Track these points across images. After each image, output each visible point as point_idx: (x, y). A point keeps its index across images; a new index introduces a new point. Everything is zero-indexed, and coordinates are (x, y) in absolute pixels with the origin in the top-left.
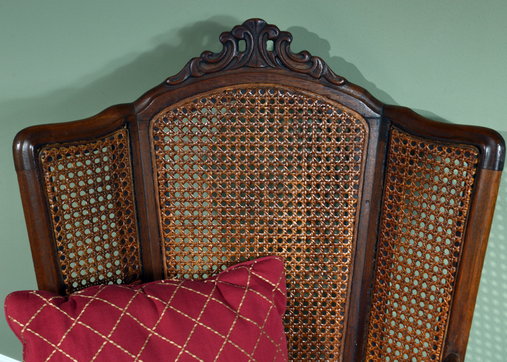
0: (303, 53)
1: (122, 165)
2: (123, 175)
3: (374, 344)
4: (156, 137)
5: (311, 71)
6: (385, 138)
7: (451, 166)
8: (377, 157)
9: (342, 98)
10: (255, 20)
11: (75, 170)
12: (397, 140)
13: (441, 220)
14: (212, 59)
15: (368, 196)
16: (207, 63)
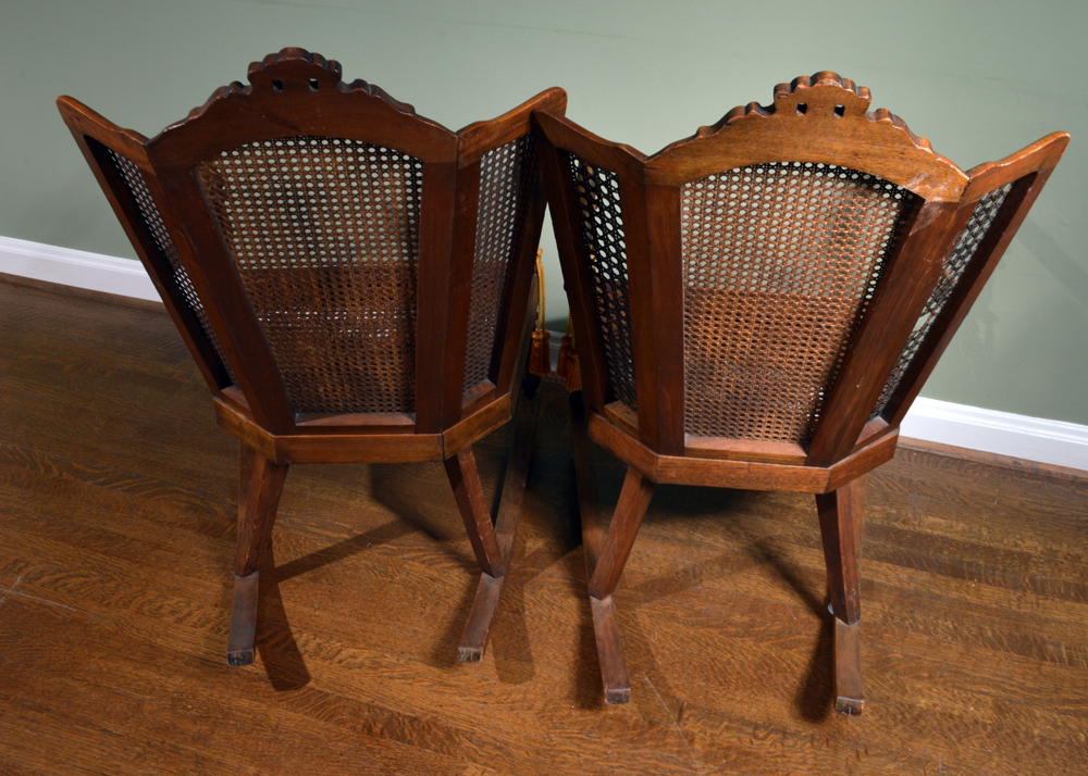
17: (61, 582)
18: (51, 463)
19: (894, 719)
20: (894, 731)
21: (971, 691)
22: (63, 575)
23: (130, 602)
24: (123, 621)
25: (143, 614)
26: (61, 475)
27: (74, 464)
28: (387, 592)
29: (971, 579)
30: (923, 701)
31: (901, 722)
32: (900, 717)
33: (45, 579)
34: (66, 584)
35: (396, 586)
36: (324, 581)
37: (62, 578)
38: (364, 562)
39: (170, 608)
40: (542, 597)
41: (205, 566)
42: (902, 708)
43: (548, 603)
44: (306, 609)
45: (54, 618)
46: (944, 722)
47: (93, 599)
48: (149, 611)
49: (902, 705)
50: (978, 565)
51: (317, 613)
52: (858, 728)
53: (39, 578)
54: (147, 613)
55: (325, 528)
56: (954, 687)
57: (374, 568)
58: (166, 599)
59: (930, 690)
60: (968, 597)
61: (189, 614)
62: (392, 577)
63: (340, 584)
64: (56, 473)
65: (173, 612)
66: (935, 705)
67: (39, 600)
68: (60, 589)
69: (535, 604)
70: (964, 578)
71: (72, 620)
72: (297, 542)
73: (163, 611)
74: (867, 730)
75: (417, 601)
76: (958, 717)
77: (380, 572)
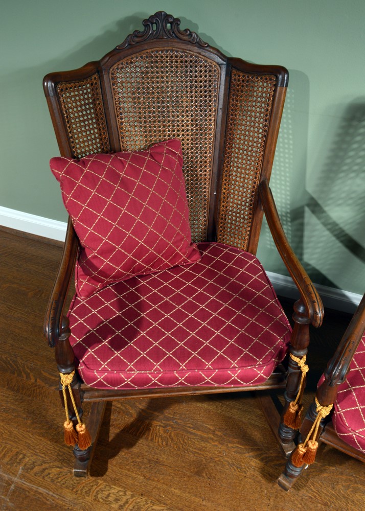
0: (186, 30)
1: (97, 94)
2: (98, 99)
3: (226, 180)
4: (113, 78)
5: (191, 40)
6: (229, 75)
7: (263, 87)
8: (225, 85)
9: (207, 54)
10: (161, 12)
11: (79, 95)
12: (235, 75)
13: (258, 114)
14: (139, 35)
15: (221, 106)
16: (137, 37)
17: (47, 472)
18: (29, 371)
22: (47, 465)
23: (90, 490)
24: (87, 507)
25: (98, 501)
26: (36, 381)
27: (42, 372)
28: (244, 485)
33: (37, 469)
34: (49, 474)
35: (250, 480)
36: (204, 475)
37: (46, 469)
38: (226, 459)
39: (114, 496)
40: (340, 492)
41: (131, 460)
43: (344, 497)
44: (197, 500)
45: (45, 504)
47: (67, 487)
48: (102, 498)
51: (204, 503)
53: (32, 469)
54: (101, 500)
55: (198, 429)
57: (234, 464)
58: (111, 488)
61: (127, 502)
62: (246, 473)
63: (214, 477)
64: (33, 380)
65: (117, 500)
67: (34, 487)
68: (46, 478)
69: (337, 499)
71: (56, 506)
72: (183, 441)
73: (110, 499)
75: (263, 494)
77: (237, 468)
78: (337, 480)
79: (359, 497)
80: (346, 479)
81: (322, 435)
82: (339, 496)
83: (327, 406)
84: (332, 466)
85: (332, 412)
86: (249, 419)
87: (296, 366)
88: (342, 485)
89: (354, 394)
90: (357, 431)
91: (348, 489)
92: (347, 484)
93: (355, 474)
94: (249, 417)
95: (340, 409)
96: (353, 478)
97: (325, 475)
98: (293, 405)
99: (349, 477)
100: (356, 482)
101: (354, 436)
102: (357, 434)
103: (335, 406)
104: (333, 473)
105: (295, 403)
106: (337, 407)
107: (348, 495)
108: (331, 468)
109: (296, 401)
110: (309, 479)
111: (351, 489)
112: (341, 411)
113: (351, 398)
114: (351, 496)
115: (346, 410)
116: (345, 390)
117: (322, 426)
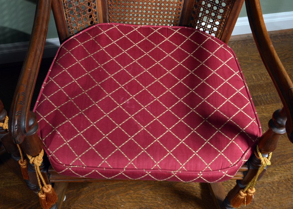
19: (271, 193)
20: (274, 199)
21: (289, 163)
29: (261, 104)
30: (275, 178)
31: (274, 192)
32: (272, 190)
40: (97, 204)
42: (270, 185)
43: (102, 206)
46: (288, 184)
49: (269, 183)
50: (260, 96)
52: (261, 205)
56: (282, 164)
59: (276, 170)
60: (264, 114)
66: (281, 177)
70: (258, 105)
74: (265, 204)
76: (291, 179)
78: (93, 196)
79: (113, 200)
80: (99, 191)
81: (50, 177)
82: (98, 207)
83: (38, 155)
84: (85, 187)
85: (45, 157)
86: (4, 184)
87: (3, 131)
88: (98, 197)
89: (59, 133)
90: (71, 164)
91: (103, 198)
92: (101, 194)
93: (104, 184)
94: (3, 182)
95: (51, 152)
96: (104, 188)
97: (82, 197)
98: (22, 162)
99: (101, 189)
100: (107, 190)
101: (70, 169)
102: (72, 166)
103: (46, 151)
104: (88, 192)
105: (22, 160)
106: (48, 151)
107: (104, 203)
108: (85, 189)
109: (22, 158)
110: (70, 206)
111: (105, 197)
112: (52, 153)
113: (57, 137)
114: (107, 202)
115: (56, 150)
116: (50, 133)
117: (45, 172)
